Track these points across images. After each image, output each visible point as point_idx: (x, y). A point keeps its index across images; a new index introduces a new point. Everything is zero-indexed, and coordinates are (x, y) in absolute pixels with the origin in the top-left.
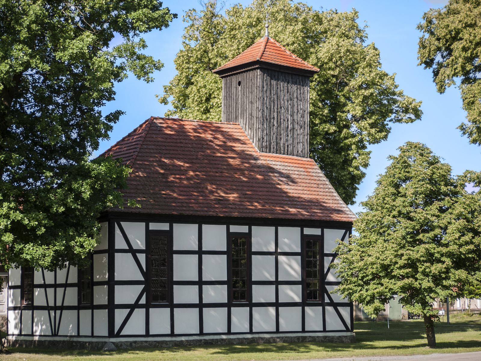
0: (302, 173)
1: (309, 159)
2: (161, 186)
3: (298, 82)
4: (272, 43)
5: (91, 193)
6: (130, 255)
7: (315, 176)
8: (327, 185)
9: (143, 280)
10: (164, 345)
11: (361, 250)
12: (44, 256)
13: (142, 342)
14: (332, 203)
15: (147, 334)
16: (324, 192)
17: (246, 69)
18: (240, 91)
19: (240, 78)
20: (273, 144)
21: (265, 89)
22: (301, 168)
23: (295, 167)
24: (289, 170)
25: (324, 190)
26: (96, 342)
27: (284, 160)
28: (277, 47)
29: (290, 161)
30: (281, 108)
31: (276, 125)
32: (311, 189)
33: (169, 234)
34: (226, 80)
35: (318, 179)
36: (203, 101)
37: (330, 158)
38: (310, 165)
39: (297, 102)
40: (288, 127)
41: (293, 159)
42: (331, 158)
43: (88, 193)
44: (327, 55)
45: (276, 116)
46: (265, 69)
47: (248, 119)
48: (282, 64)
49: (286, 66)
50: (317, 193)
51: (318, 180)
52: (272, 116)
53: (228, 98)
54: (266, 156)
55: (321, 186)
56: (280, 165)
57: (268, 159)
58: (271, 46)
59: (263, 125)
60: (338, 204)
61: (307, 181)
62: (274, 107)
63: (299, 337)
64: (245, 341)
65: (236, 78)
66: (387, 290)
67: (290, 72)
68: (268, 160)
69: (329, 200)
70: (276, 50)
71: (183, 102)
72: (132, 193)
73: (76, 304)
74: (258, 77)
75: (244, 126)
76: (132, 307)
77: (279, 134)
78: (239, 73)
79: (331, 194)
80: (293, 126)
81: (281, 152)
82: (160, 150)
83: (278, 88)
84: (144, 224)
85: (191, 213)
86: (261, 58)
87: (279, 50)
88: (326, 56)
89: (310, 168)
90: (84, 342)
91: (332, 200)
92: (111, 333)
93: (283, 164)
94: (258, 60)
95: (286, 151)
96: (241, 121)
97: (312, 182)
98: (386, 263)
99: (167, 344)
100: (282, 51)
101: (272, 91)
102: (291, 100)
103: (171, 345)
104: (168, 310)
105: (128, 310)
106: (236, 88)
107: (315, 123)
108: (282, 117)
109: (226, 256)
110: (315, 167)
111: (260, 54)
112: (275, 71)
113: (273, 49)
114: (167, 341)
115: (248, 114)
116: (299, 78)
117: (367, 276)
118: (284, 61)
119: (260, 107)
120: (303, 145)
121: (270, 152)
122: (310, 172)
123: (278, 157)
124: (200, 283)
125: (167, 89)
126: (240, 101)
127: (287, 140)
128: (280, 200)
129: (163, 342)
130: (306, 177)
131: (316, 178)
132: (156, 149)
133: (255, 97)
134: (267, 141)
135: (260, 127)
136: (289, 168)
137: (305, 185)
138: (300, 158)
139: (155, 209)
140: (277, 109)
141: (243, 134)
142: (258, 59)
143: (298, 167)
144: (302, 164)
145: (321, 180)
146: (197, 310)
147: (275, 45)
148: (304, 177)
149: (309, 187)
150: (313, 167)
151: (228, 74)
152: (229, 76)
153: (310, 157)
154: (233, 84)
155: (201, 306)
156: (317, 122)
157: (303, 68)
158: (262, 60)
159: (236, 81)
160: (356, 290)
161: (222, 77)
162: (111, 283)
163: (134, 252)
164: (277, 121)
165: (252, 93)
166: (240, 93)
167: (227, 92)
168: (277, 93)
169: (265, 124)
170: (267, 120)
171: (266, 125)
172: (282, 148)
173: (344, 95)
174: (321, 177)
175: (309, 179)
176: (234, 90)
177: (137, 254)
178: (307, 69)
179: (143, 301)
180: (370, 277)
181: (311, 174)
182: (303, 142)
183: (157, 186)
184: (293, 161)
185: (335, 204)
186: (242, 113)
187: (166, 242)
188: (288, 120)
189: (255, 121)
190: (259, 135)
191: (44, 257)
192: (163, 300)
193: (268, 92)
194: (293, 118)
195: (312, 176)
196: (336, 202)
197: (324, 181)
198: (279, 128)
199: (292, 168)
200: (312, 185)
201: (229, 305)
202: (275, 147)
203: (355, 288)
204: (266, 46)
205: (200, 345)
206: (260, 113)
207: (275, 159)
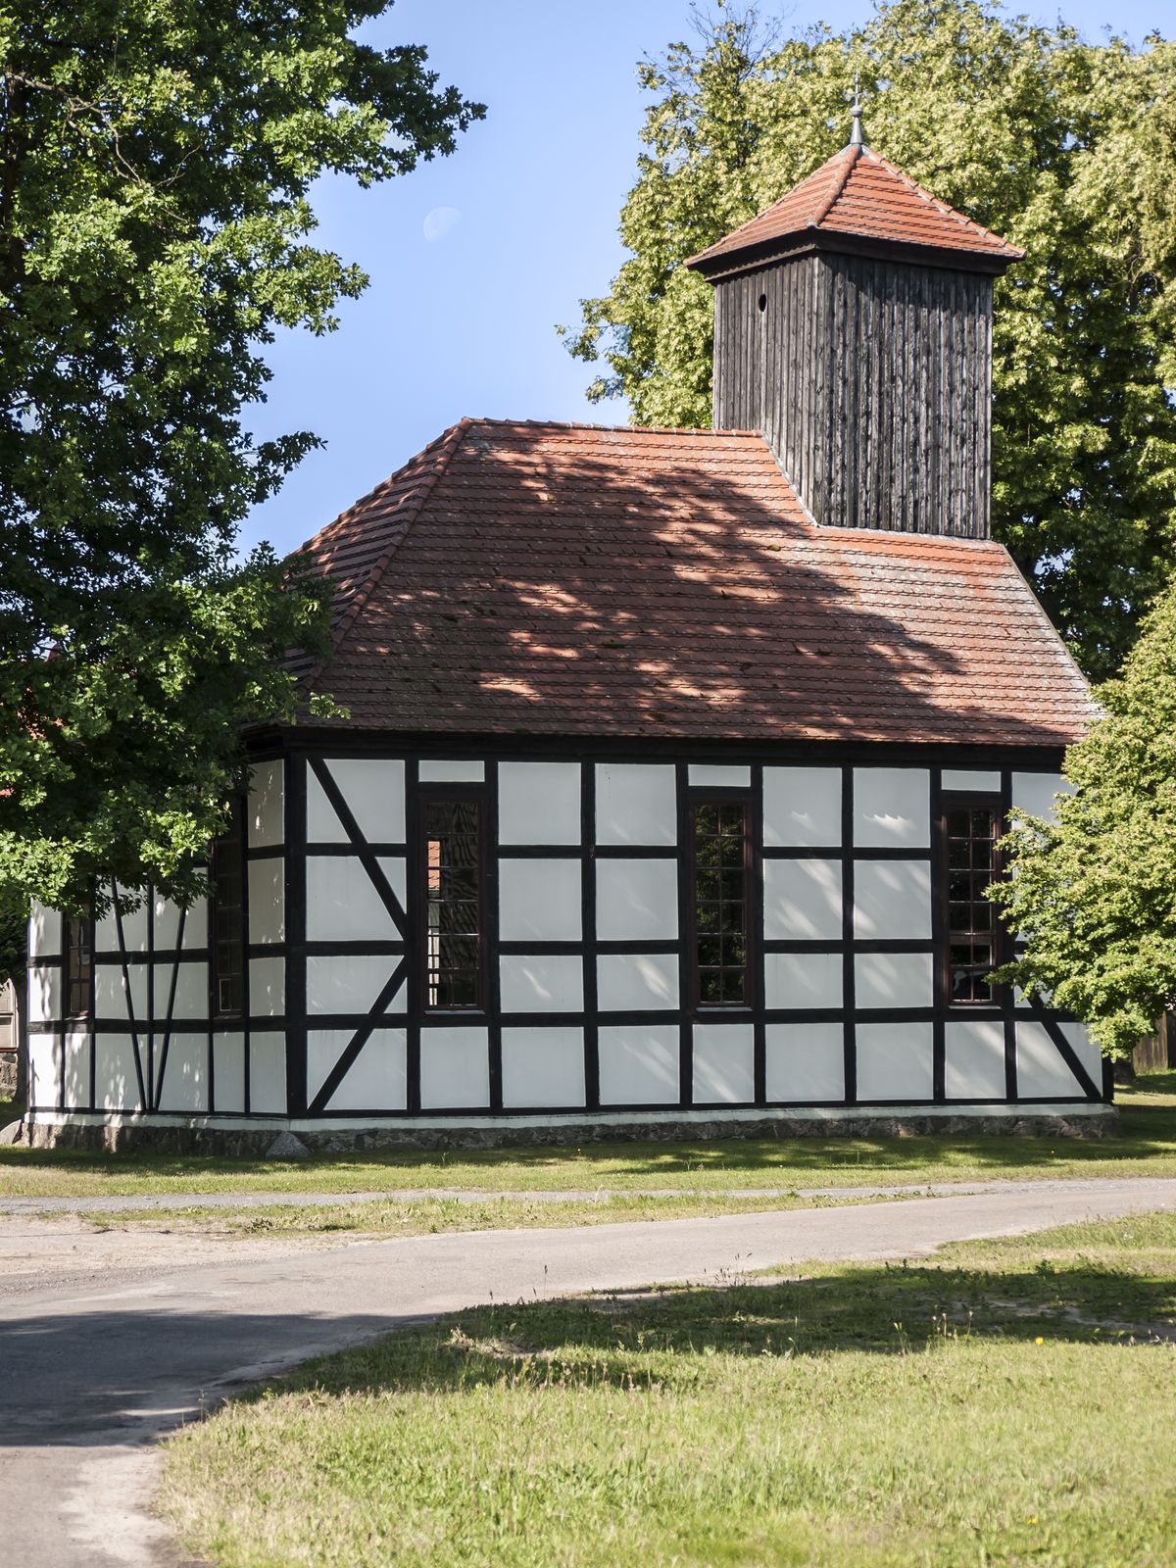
0: (957, 592)
1: (989, 545)
2: (467, 643)
3: (953, 293)
4: (872, 167)
5: (189, 677)
6: (355, 861)
7: (1003, 601)
8: (1039, 627)
9: (400, 938)
10: (468, 1143)
11: (1087, 841)
12: (46, 870)
13: (395, 1132)
14: (1049, 689)
15: (414, 1109)
16: (1024, 652)
17: (780, 256)
18: (763, 328)
19: (763, 283)
20: (866, 498)
21: (838, 320)
22: (957, 573)
23: (937, 571)
24: (913, 582)
25: (1027, 647)
26: (256, 1132)
27: (900, 550)
28: (887, 180)
29: (920, 551)
30: (893, 379)
31: (875, 436)
32: (982, 641)
33: (486, 795)
34: (727, 292)
35: (1010, 608)
36: (697, 353)
37: (1097, 534)
38: (991, 564)
39: (949, 359)
40: (916, 442)
41: (932, 546)
42: (1102, 533)
43: (181, 677)
44: (1092, 192)
45: (875, 406)
46: (838, 254)
47: (784, 418)
48: (896, 237)
49: (909, 245)
50: (998, 656)
51: (1011, 614)
52: (862, 408)
53: (731, 351)
54: (839, 539)
55: (1021, 633)
56: (883, 568)
57: (844, 547)
58: (867, 177)
59: (831, 436)
60: (1069, 690)
61: (973, 617)
62: (868, 377)
63: (924, 1118)
64: (738, 1130)
65: (754, 286)
66: (1155, 970)
67: (924, 262)
68: (845, 552)
69: (1040, 677)
70: (883, 190)
71: (643, 354)
72: (369, 668)
73: (204, 1015)
74: (816, 281)
75: (775, 440)
76: (361, 1026)
77: (885, 466)
78: (762, 268)
79: (1051, 659)
80: (935, 436)
81: (894, 522)
82: (479, 525)
83: (882, 316)
84: (400, 765)
85: (555, 727)
86: (822, 220)
87: (893, 191)
88: (1091, 199)
89: (988, 575)
90: (223, 1131)
91: (1050, 677)
92: (297, 1106)
93: (893, 562)
94: (812, 228)
95: (910, 519)
96: (765, 421)
97: (990, 619)
98: (1146, 884)
99: (479, 1140)
100: (903, 193)
101: (863, 327)
102: (928, 353)
103: (490, 1144)
104: (483, 1032)
105: (351, 1033)
106: (753, 316)
107: (1042, 421)
108: (897, 410)
109: (675, 861)
110: (1006, 571)
111: (821, 208)
112: (873, 260)
113: (873, 188)
114: (477, 1131)
115: (785, 401)
116: (956, 282)
117: (1100, 924)
118: (904, 228)
119: (819, 380)
120: (970, 499)
121: (854, 525)
122: (985, 588)
123: (881, 542)
124: (589, 948)
125: (595, 310)
126: (763, 361)
127: (914, 485)
128: (864, 682)
129: (463, 1133)
130: (970, 605)
131: (1003, 607)
132: (466, 524)
133: (807, 348)
134: (843, 490)
135: (819, 444)
136: (913, 576)
137: (961, 630)
138: (956, 542)
139: (436, 717)
140: (881, 383)
141: (770, 468)
142: (810, 224)
143: (947, 572)
144: (960, 561)
145: (1021, 614)
146: (579, 1032)
147: (880, 174)
148: (961, 603)
149: (974, 636)
150: (999, 570)
151: (731, 271)
152: (735, 276)
153: (995, 538)
154: (744, 303)
155: (591, 1019)
156: (1048, 419)
157: (968, 247)
158: (825, 225)
159: (754, 293)
160: (1069, 971)
161: (714, 283)
162: (296, 950)
163: (368, 853)
164: (880, 424)
165: (796, 333)
166: (764, 334)
167: (728, 331)
168: (879, 334)
169: (838, 434)
170: (844, 419)
171: (842, 436)
172: (897, 512)
173: (1154, 325)
174: (1024, 602)
175: (980, 612)
176: (746, 323)
177: (378, 859)
178: (980, 249)
179: (398, 1005)
180: (1109, 929)
181: (988, 593)
182: (968, 491)
183: (454, 643)
184: (931, 552)
185: (1058, 689)
186: (771, 401)
187: (475, 820)
188: (917, 420)
189: (806, 426)
190: (818, 470)
191: (47, 875)
192: (464, 1003)
193: (850, 331)
194: (934, 411)
195: (993, 600)
196: (1062, 683)
197: (1031, 615)
198: (886, 447)
199: (925, 577)
200: (988, 631)
201: (684, 1019)
202: (873, 509)
203: (1063, 966)
204: (849, 176)
205: (587, 1142)
206: (820, 398)
207: (867, 547)
